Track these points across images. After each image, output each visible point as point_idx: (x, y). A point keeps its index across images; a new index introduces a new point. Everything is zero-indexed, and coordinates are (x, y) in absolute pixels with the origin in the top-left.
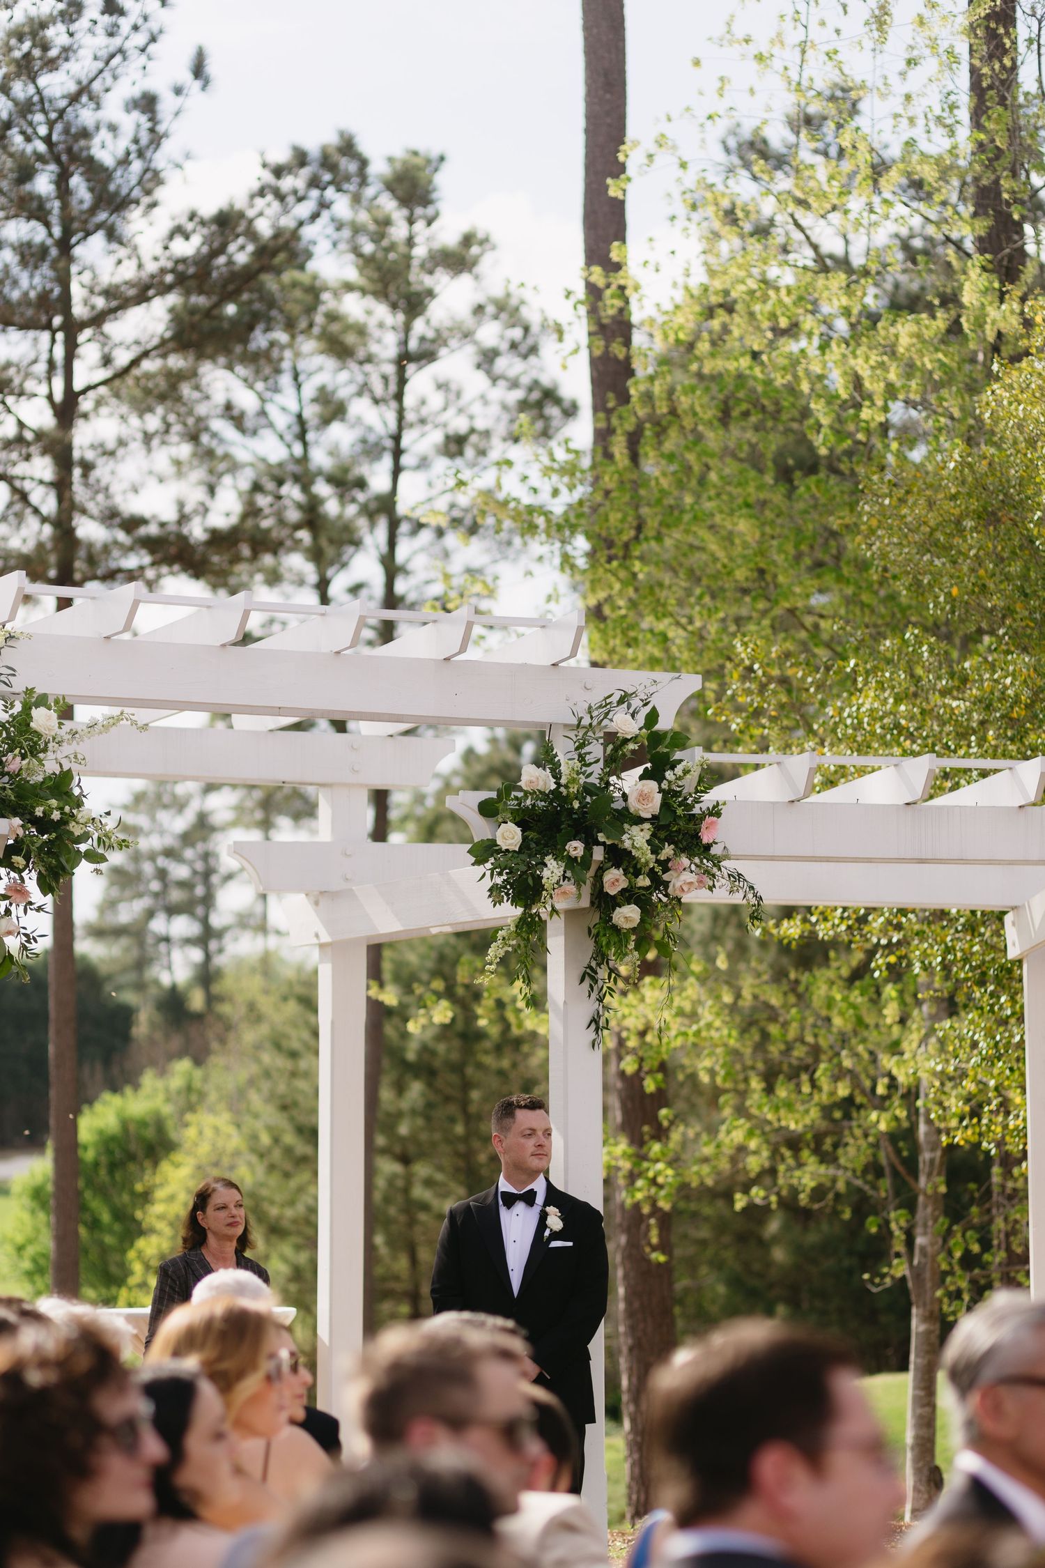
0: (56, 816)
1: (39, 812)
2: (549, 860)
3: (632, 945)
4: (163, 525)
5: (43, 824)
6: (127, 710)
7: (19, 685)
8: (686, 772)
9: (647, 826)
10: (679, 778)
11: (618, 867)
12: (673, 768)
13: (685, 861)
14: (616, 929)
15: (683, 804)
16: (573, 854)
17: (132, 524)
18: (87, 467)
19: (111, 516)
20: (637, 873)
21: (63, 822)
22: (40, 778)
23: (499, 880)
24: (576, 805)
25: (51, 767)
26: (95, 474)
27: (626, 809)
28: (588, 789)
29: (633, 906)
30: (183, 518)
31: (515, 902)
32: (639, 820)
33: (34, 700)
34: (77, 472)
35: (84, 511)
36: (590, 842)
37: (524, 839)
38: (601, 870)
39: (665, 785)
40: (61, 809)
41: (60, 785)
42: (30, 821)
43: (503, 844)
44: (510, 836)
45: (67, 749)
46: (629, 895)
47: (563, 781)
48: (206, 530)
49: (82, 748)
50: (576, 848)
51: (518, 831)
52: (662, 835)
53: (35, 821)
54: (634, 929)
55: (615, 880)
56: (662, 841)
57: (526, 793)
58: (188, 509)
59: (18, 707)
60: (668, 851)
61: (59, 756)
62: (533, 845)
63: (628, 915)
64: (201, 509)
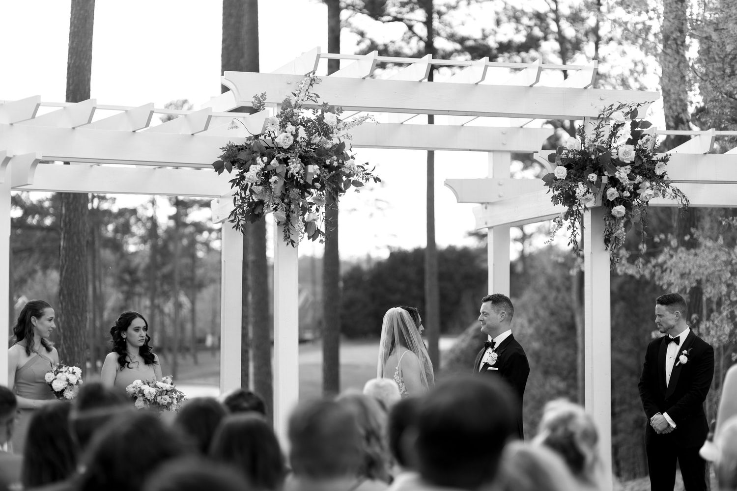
0: (335, 164)
1: (328, 162)
2: (580, 184)
3: (622, 225)
4: (475, 40)
5: (329, 168)
6: (371, 113)
7: (320, 102)
8: (647, 140)
9: (629, 167)
10: (644, 143)
11: (614, 187)
12: (642, 138)
13: (648, 184)
14: (613, 217)
15: (647, 156)
16: (591, 180)
17: (462, 41)
18: (440, 14)
19: (452, 37)
20: (623, 190)
21: (339, 167)
22: (330, 146)
23: (556, 193)
24: (593, 157)
25: (335, 141)
26: (444, 17)
27: (618, 159)
28: (599, 149)
29: (622, 206)
30: (485, 37)
31: (564, 204)
32: (623, 164)
33: (327, 108)
34: (435, 16)
35: (439, 34)
36: (600, 174)
37: (568, 173)
38: (606, 189)
39: (638, 147)
40: (338, 160)
41: (339, 150)
42: (324, 166)
43: (558, 176)
44: (561, 172)
45: (342, 132)
46: (620, 201)
47: (586, 146)
48: (496, 42)
49: (350, 132)
50: (593, 177)
51: (565, 169)
52: (637, 171)
53: (326, 166)
54: (623, 217)
55: (612, 193)
56: (636, 174)
57: (569, 151)
58: (487, 32)
59: (320, 112)
60: (639, 178)
61: (339, 135)
62: (572, 176)
63: (619, 210)
64: (493, 32)
